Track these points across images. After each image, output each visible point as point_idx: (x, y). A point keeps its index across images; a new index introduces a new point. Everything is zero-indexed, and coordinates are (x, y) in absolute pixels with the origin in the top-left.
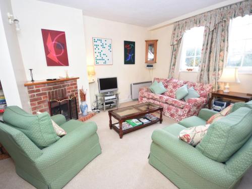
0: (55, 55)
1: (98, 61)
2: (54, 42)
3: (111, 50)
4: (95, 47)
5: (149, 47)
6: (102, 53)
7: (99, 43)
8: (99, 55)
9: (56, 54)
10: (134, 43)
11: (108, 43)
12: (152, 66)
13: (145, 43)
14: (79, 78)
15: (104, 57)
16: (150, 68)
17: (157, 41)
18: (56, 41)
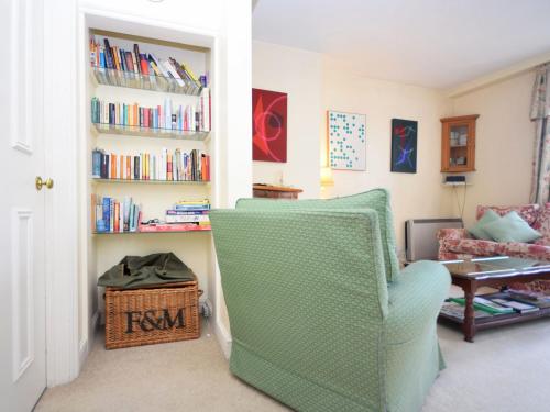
0: (264, 138)
1: (335, 161)
2: (266, 113)
3: (363, 137)
4: (331, 130)
5: (452, 134)
6: (344, 145)
7: (340, 122)
8: (338, 148)
9: (268, 137)
10: (414, 124)
11: (359, 122)
12: (462, 179)
13: (440, 124)
14: (301, 191)
15: (349, 153)
16: (456, 183)
17: (475, 117)
18: (270, 111)
